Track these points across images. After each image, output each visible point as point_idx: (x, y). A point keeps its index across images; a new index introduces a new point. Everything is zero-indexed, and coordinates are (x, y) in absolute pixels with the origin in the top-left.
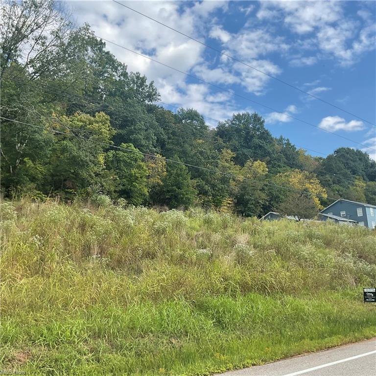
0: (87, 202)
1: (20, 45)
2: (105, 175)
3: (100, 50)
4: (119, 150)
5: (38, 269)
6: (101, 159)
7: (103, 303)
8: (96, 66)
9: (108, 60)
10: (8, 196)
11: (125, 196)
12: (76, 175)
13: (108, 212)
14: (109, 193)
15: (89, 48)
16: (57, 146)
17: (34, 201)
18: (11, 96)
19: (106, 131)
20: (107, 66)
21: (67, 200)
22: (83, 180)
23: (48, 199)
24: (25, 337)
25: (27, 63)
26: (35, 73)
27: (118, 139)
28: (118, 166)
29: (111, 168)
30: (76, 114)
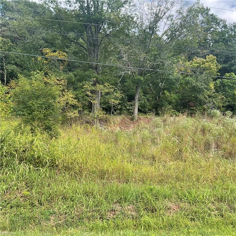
0: (204, 114)
1: (158, 24)
2: (215, 96)
3: (207, 14)
4: (224, 78)
6: (212, 86)
7: (222, 180)
8: (205, 25)
9: (214, 19)
10: (157, 114)
11: (231, 109)
12: (196, 98)
13: (220, 120)
14: (219, 108)
15: (200, 15)
16: (183, 81)
17: (171, 116)
18: (156, 55)
19: (214, 67)
20: (212, 23)
21: (191, 114)
22: (200, 101)
23: (180, 114)
24: (176, 196)
25: (163, 34)
26: (168, 39)
27: (223, 71)
28: (224, 89)
29: (219, 91)
30: (194, 59)
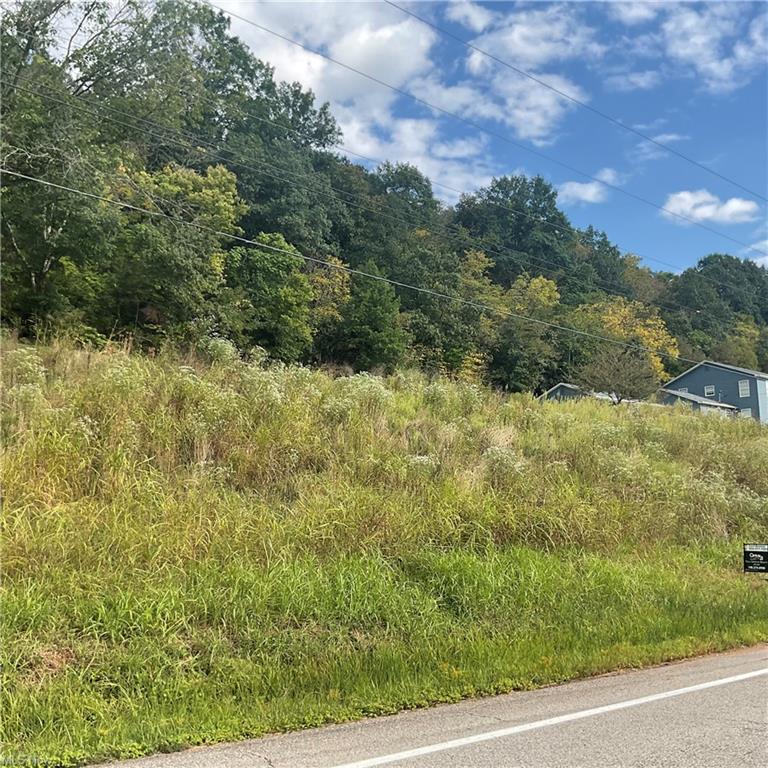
0: (188, 350)
1: (53, 20)
2: (224, 297)
3: (220, 32)
4: (255, 246)
5: (89, 484)
6: (217, 263)
7: (220, 557)
8: (209, 68)
9: (236, 56)
10: (27, 335)
11: (266, 342)
12: (167, 296)
13: (230, 373)
14: (232, 335)
15: (196, 29)
16: (127, 234)
17: (79, 346)
18: (35, 126)
19: (229, 206)
20: (233, 68)
21: (147, 346)
22: (179, 306)
23: (109, 342)
24: (62, 620)
25: (67, 58)
26: (84, 79)
27: (253, 225)
28: (251, 280)
29: (238, 284)
30: (167, 169)
